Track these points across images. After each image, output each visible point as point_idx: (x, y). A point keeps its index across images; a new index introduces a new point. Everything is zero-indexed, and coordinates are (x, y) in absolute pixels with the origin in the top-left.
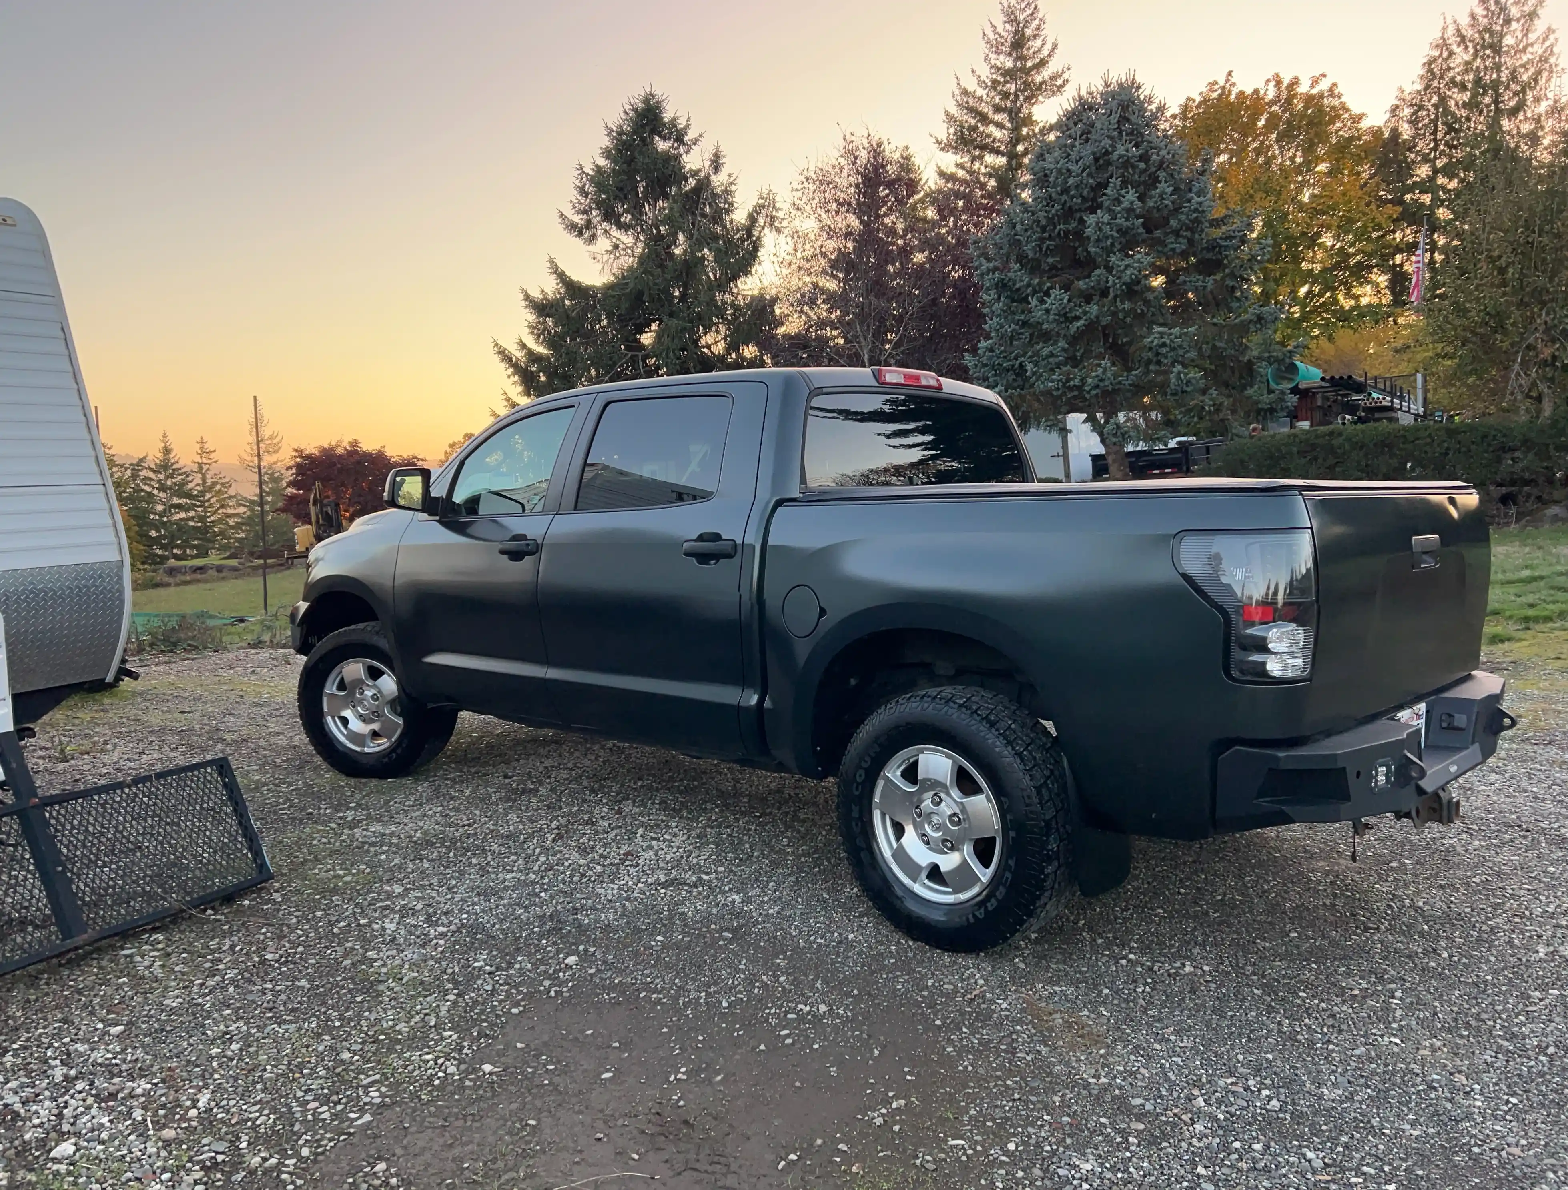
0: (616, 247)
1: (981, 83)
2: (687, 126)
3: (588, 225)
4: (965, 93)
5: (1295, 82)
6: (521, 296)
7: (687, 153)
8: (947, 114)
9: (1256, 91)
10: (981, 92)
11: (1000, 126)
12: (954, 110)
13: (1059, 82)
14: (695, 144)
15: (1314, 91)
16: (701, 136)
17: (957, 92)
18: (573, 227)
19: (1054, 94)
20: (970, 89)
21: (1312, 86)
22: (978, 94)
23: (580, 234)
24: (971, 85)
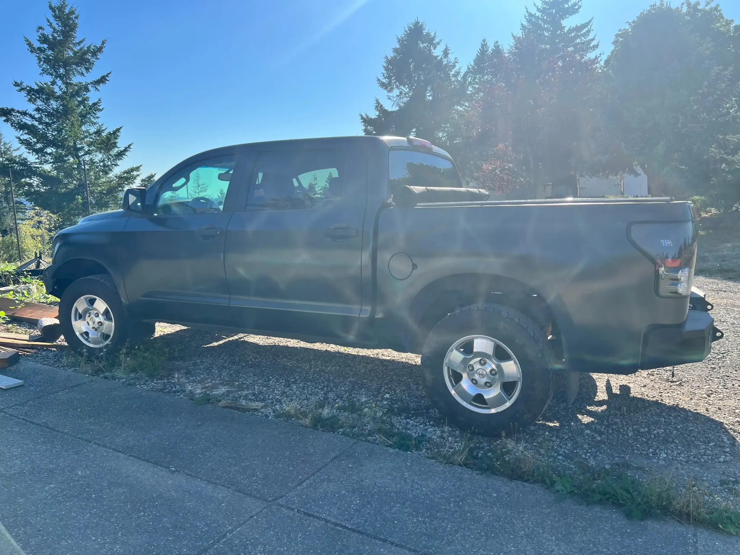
0: (401, 93)
1: (538, 10)
2: (434, 37)
3: (390, 83)
4: (530, 15)
5: (698, 3)
6: (360, 117)
7: (435, 48)
8: (522, 24)
9: (678, 8)
10: (538, 14)
11: (547, 30)
12: (525, 23)
13: (577, 7)
14: (438, 45)
15: (707, 8)
16: (441, 41)
17: (527, 15)
18: (383, 85)
19: (574, 13)
20: (533, 13)
21: (706, 6)
22: (537, 15)
23: (386, 88)
24: (534, 11)
